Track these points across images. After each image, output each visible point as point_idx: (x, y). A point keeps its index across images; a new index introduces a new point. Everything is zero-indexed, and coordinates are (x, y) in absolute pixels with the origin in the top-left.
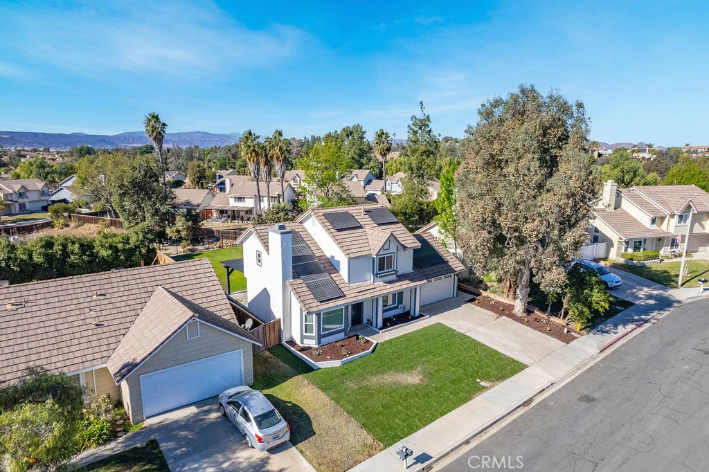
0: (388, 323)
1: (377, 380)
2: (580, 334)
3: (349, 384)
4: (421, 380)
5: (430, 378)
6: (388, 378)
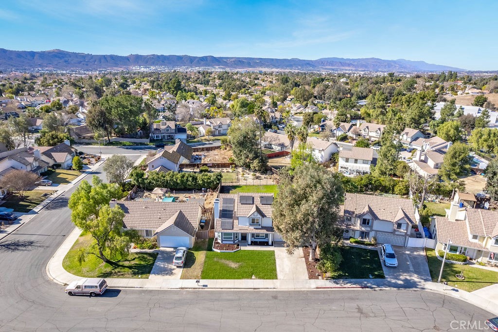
0: (254, 243)
1: (223, 261)
2: (323, 279)
3: (215, 259)
4: (236, 267)
5: (239, 268)
6: (227, 262)
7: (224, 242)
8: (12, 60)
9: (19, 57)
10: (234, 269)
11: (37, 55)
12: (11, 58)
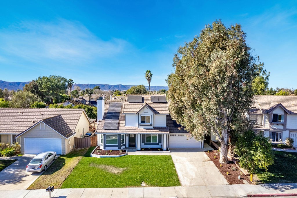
0: (143, 149)
1: (102, 166)
2: (250, 183)
3: (91, 165)
4: (118, 173)
5: (123, 173)
6: (107, 167)
7: (107, 148)
8: (6, 87)
9: (10, 85)
10: (115, 174)
11: (21, 84)
12: (6, 86)
